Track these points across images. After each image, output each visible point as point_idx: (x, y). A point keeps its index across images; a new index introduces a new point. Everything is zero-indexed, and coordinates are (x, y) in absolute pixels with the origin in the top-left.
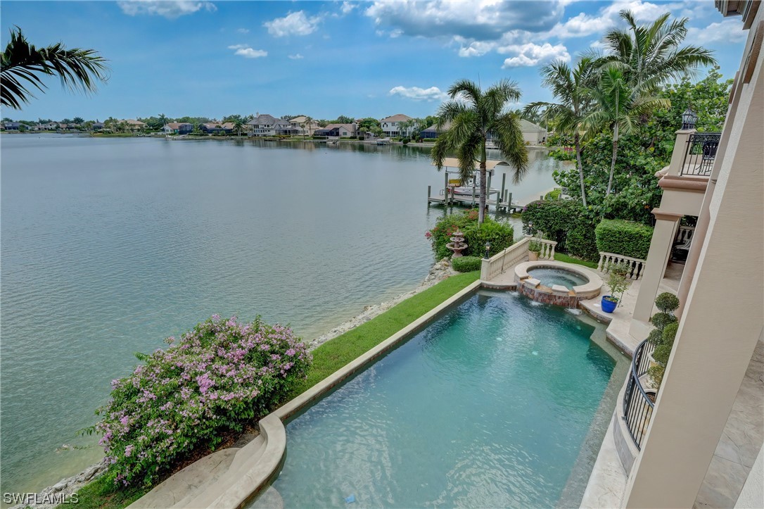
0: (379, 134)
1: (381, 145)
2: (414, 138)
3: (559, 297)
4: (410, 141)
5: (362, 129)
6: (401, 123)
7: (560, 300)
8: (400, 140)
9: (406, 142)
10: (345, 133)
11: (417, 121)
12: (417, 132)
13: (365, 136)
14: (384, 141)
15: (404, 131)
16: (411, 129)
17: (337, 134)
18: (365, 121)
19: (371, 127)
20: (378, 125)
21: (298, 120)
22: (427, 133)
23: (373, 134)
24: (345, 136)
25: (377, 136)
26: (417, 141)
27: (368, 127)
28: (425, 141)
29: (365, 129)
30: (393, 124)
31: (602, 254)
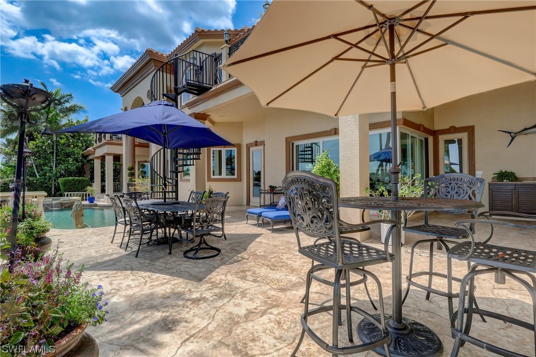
31: (66, 193)
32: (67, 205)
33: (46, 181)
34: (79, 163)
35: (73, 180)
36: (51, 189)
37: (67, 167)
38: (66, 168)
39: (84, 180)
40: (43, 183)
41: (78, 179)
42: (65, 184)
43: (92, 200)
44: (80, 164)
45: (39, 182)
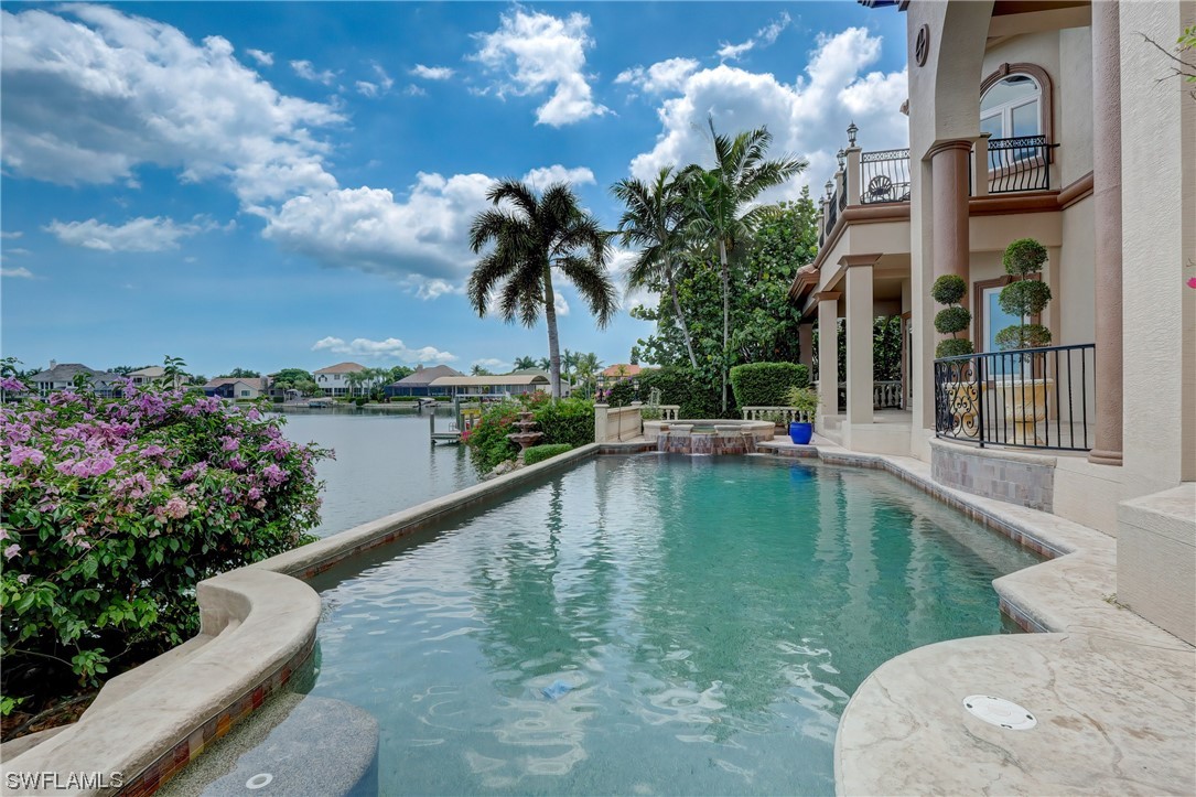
0: (312, 392)
1: (316, 407)
2: (374, 398)
3: (729, 439)
4: (367, 402)
5: (279, 384)
6: (352, 375)
7: (732, 444)
8: (351, 401)
9: (360, 402)
10: (245, 393)
11: (379, 372)
12: (379, 389)
13: (285, 396)
14: (324, 402)
15: (359, 386)
16: (368, 384)
17: (231, 394)
18: (285, 373)
19: (297, 382)
20: (309, 378)
21: (147, 373)
22: (396, 389)
23: (300, 393)
24: (245, 397)
25: (307, 396)
26: (381, 401)
27: (292, 382)
28: (393, 400)
29: (286, 385)
30: (337, 377)
31: (746, 409)
32: (729, 446)
33: (710, 376)
34: (781, 319)
35: (763, 370)
36: (720, 397)
37: (751, 334)
38: (750, 338)
39: (791, 371)
40: (705, 383)
41: (775, 368)
42: (743, 380)
43: (803, 433)
44: (783, 323)
45: (697, 380)
